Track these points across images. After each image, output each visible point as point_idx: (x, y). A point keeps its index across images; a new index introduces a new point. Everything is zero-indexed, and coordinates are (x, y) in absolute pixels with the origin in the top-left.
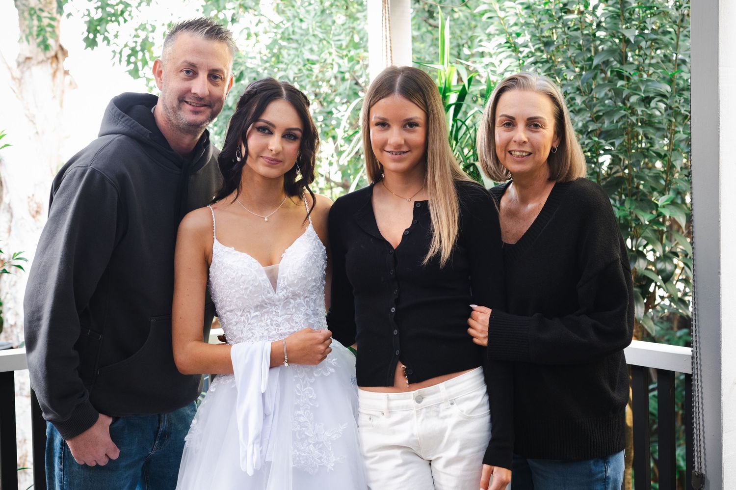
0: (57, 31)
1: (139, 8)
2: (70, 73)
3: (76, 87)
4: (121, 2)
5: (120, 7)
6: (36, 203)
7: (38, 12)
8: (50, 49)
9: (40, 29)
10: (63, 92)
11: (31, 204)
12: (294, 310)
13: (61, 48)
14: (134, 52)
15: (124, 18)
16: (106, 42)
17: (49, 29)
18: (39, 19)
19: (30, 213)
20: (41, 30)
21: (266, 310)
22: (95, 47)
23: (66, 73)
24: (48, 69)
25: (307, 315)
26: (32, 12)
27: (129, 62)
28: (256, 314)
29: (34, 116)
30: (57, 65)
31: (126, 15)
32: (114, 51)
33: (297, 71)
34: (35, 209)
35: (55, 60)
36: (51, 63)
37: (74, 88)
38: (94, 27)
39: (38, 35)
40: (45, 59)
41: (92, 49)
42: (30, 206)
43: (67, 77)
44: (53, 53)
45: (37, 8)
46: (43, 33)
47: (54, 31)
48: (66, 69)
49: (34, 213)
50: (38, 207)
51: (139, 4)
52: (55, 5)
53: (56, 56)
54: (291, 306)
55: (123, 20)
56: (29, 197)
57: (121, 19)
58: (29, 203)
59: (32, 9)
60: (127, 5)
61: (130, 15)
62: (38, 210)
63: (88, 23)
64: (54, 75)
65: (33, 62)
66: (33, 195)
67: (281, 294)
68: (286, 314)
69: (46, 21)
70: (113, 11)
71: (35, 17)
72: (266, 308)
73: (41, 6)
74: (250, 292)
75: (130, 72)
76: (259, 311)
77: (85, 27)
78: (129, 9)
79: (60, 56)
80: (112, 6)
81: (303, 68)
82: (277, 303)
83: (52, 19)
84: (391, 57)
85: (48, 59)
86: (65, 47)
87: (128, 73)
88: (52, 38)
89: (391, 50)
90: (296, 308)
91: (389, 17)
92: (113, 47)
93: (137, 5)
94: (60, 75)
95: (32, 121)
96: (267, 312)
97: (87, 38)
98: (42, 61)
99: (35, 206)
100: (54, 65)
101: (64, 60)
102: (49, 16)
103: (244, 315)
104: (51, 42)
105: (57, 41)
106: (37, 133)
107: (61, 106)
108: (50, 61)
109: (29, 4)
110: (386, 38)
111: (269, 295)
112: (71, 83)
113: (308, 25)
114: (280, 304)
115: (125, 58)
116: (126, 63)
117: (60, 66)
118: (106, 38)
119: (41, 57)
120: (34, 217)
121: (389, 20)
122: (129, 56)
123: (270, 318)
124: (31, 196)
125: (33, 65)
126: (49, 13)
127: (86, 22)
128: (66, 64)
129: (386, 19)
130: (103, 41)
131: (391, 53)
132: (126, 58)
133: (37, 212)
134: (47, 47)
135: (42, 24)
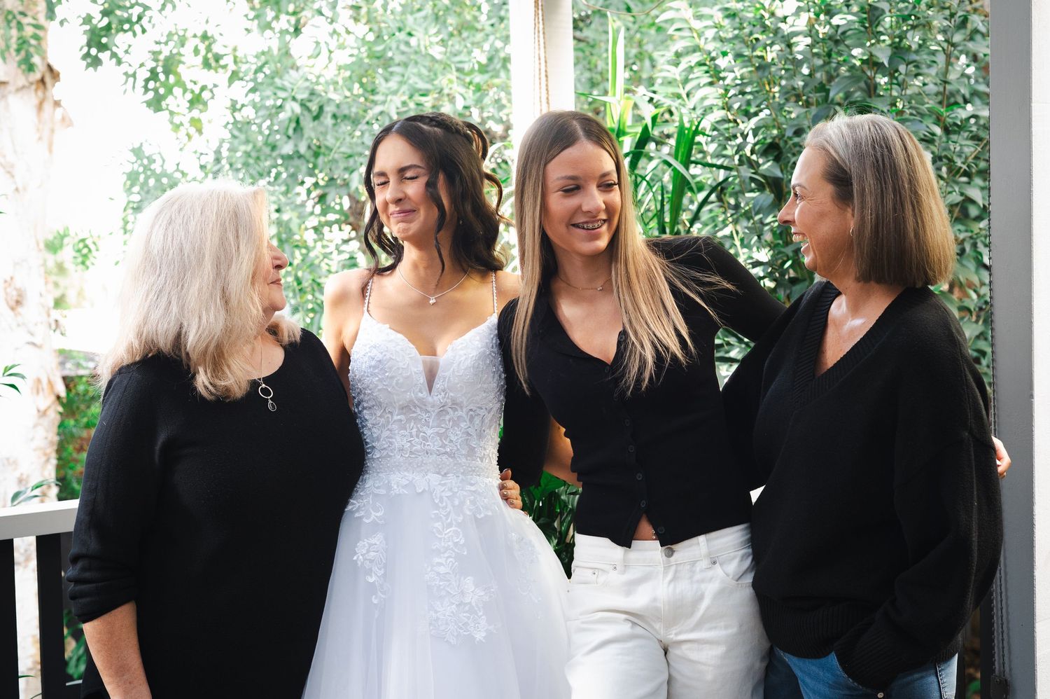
0: (43, 43)
1: (163, 12)
2: (62, 103)
3: (71, 124)
4: (137, 4)
5: (136, 11)
6: (16, 289)
7: (19, 17)
8: (36, 69)
9: (20, 41)
10: (52, 131)
11: (9, 290)
12: (451, 423)
13: (50, 68)
14: (154, 75)
15: (142, 26)
16: (114, 60)
17: (33, 42)
18: (20, 26)
19: (8, 303)
20: (23, 42)
21: (414, 415)
22: (99, 67)
23: (57, 104)
24: (31, 98)
25: (468, 434)
26: (10, 17)
27: (146, 89)
28: (399, 417)
29: (12, 166)
30: (44, 93)
31: (144, 21)
32: (126, 74)
33: (399, 105)
34: (15, 298)
35: (41, 85)
36: (36, 90)
37: (69, 126)
38: (98, 40)
39: (18, 51)
40: (27, 84)
41: (96, 70)
42: (7, 294)
43: (59, 111)
44: (38, 76)
45: (16, 12)
46: (25, 46)
47: (39, 44)
48: (56, 98)
49: (13, 303)
50: (20, 295)
51: (164, 6)
52: (42, 6)
53: (42, 81)
54: (447, 417)
55: (140, 29)
56: (6, 281)
57: (137, 28)
58: (5, 289)
59: (9, 12)
60: (146, 8)
61: (150, 22)
62: (19, 299)
63: (89, 34)
64: (40, 107)
65: (11, 88)
66: (12, 278)
67: (436, 398)
68: (439, 426)
69: (29, 31)
70: (126, 15)
71: (14, 24)
72: (414, 412)
73: (21, 9)
74: (397, 384)
75: (149, 104)
76: (405, 414)
77: (84, 39)
78: (148, 13)
79: (48, 79)
80: (125, 9)
81: (408, 101)
82: (429, 409)
83: (38, 27)
84: (547, 85)
85: (31, 84)
86: (56, 67)
87: (145, 104)
88: (38, 54)
89: (546, 76)
90: (454, 421)
91: (544, 28)
92: (124, 67)
93: (160, 8)
94: (48, 106)
95: (9, 172)
96: (415, 419)
97: (88, 55)
98: (23, 87)
99: (14, 293)
100: (40, 93)
101: (54, 86)
102: (34, 22)
103: (384, 417)
104: (36, 60)
105: (44, 58)
106: (17, 190)
107: (50, 151)
108: (34, 87)
109: (4, 6)
110: (540, 59)
111: (420, 395)
112: (63, 119)
113: (419, 40)
114: (434, 411)
115: (140, 83)
116: (143, 89)
117: (48, 94)
118: (114, 55)
119: (21, 81)
120: (13, 309)
121: (544, 33)
122: (147, 81)
123: (417, 427)
124: (8, 279)
125: (10, 92)
126: (34, 19)
127: (85, 32)
128: (57, 91)
129: (539, 32)
130: (111, 59)
131: (547, 80)
132: (143, 83)
133: (18, 302)
134: (31, 68)
135: (24, 34)
